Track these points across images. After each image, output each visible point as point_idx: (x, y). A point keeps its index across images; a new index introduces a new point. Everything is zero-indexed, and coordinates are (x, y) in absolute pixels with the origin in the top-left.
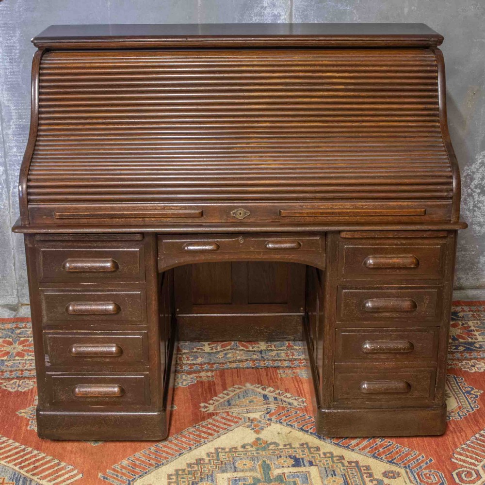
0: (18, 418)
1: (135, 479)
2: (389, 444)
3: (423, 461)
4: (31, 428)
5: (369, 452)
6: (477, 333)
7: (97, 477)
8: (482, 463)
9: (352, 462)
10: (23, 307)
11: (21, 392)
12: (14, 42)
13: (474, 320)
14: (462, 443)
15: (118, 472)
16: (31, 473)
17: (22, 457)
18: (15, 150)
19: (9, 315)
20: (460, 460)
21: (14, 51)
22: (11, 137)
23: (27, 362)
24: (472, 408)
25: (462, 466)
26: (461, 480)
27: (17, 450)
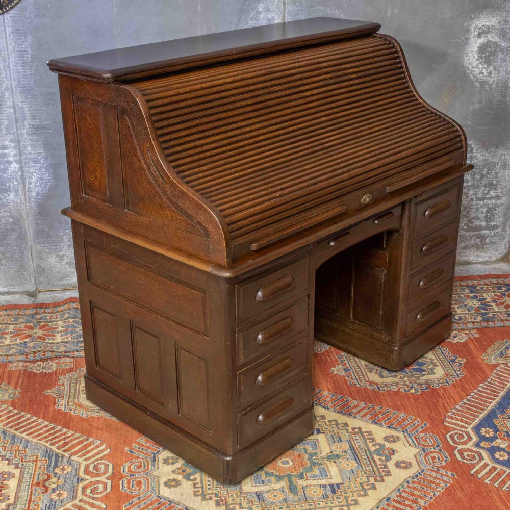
0: (45, 397)
1: (159, 451)
2: (387, 411)
3: (418, 426)
4: (58, 407)
5: (370, 418)
6: (456, 307)
7: (124, 451)
8: (472, 425)
9: (355, 428)
10: (41, 293)
11: (46, 373)
12: (26, 47)
14: (452, 407)
15: (142, 445)
16: (62, 449)
17: (52, 434)
18: (29, 149)
19: (28, 302)
20: (452, 423)
21: (26, 55)
22: (25, 136)
23: (48, 345)
24: (458, 375)
25: (454, 429)
26: (454, 442)
27: (46, 429)
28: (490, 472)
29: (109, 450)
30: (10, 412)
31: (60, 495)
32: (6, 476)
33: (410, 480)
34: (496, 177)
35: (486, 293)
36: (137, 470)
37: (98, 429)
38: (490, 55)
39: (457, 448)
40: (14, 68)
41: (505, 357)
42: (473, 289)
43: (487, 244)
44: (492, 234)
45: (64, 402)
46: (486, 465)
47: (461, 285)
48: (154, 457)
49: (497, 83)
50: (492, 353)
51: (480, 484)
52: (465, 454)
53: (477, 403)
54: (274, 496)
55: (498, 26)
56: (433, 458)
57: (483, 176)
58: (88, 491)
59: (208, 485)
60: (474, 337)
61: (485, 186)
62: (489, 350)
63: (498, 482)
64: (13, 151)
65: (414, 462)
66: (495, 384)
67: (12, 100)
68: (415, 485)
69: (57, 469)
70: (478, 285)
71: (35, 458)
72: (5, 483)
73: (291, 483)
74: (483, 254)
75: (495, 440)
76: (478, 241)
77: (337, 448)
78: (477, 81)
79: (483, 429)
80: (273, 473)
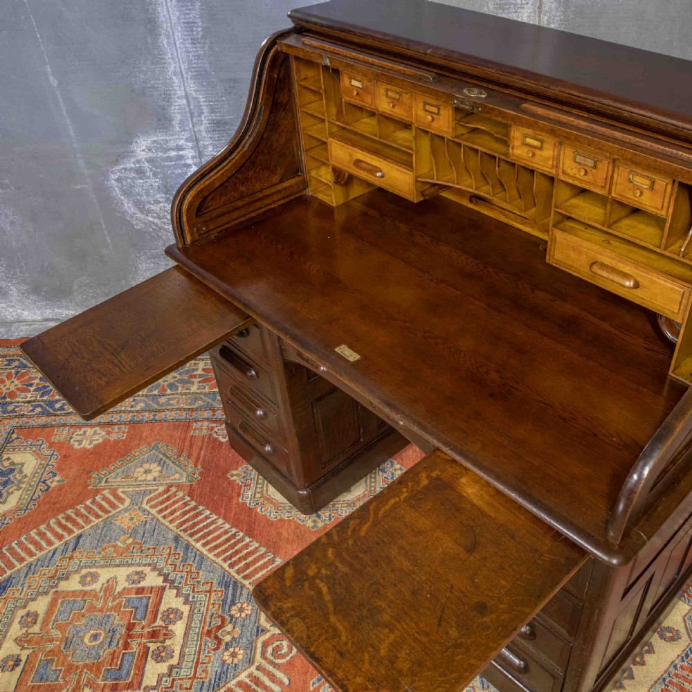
0: (229, 482)
4: (243, 500)
12: (194, 17)
16: (243, 574)
17: (232, 547)
21: (195, 29)
27: (226, 537)
30: (186, 504)
31: (234, 655)
32: (172, 616)
33: (679, 663)
40: (182, 46)
45: (250, 493)
58: (270, 650)
64: (191, 152)
65: (682, 629)
67: (183, 88)
69: (233, 608)
71: (208, 587)
72: (170, 627)
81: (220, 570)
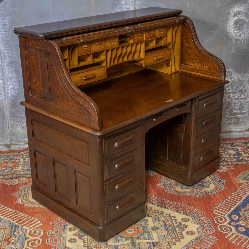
0: (12, 197)
1: (67, 224)
2: (184, 206)
3: (200, 213)
4: (18, 202)
5: (175, 209)
6: (223, 154)
7: (49, 224)
8: (227, 214)
9: (167, 214)
10: (13, 146)
11: (13, 185)
12: (6, 22)
13: (221, 148)
14: (218, 204)
15: (59, 221)
16: (18, 223)
17: (14, 215)
18: (8, 73)
19: (6, 149)
20: (217, 212)
21: (6, 26)
22: (6, 66)
23: (15, 171)
24: (222, 188)
25: (218, 215)
26: (218, 222)
27: (11, 213)
28: (235, 238)
29: (42, 224)
31: (16, 246)
33: (194, 241)
34: (245, 88)
35: (239, 147)
36: (56, 234)
37: (37, 213)
38: (240, 26)
39: (219, 225)
41: (247, 180)
42: (232, 145)
43: (240, 122)
44: (243, 117)
45: (21, 199)
46: (233, 234)
47: (226, 143)
48: (64, 227)
49: (244, 40)
50: (240, 177)
51: (230, 243)
52: (223, 228)
53: (231, 202)
54: (124, 247)
55: (244, 11)
56: (206, 230)
57: (237, 87)
58: (30, 243)
59: (91, 242)
60: (231, 169)
61: (239, 92)
62: (239, 176)
63: (239, 243)
65: (196, 232)
66: (240, 193)
68: (196, 244)
69: (15, 233)
70: (235, 143)
71: (4, 227)
73: (133, 241)
74: (238, 127)
75: (239, 221)
76: (236, 121)
77: (157, 224)
78: (234, 39)
79: (233, 216)
80: (124, 236)
81: (9, 222)
